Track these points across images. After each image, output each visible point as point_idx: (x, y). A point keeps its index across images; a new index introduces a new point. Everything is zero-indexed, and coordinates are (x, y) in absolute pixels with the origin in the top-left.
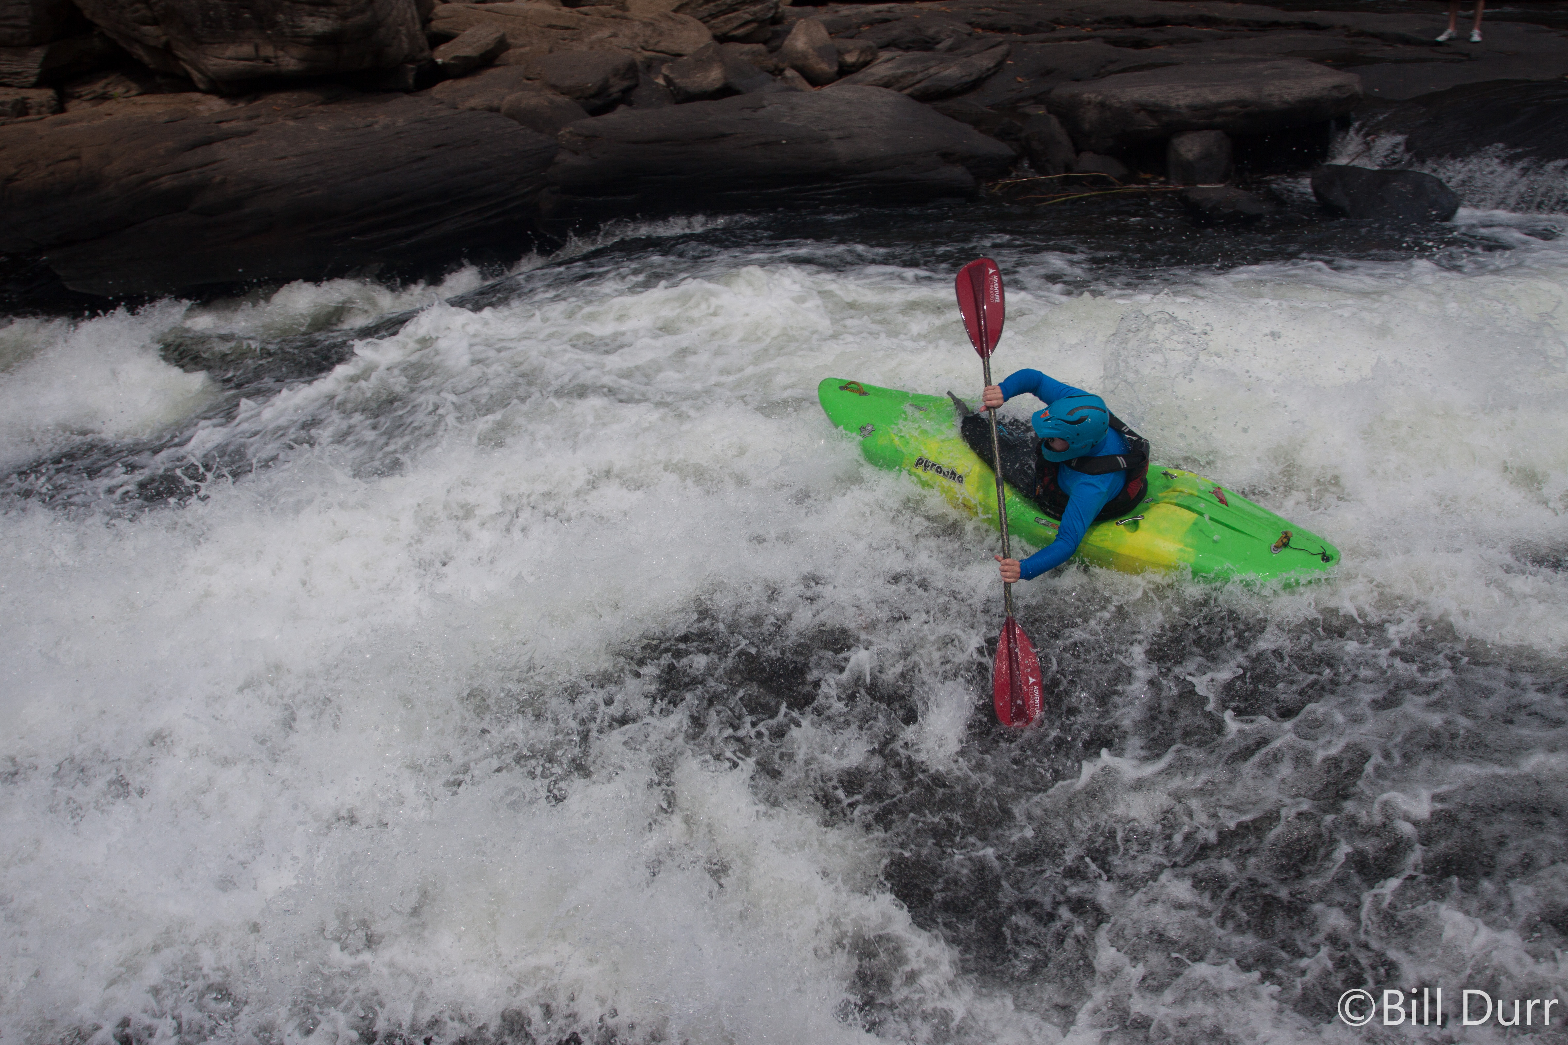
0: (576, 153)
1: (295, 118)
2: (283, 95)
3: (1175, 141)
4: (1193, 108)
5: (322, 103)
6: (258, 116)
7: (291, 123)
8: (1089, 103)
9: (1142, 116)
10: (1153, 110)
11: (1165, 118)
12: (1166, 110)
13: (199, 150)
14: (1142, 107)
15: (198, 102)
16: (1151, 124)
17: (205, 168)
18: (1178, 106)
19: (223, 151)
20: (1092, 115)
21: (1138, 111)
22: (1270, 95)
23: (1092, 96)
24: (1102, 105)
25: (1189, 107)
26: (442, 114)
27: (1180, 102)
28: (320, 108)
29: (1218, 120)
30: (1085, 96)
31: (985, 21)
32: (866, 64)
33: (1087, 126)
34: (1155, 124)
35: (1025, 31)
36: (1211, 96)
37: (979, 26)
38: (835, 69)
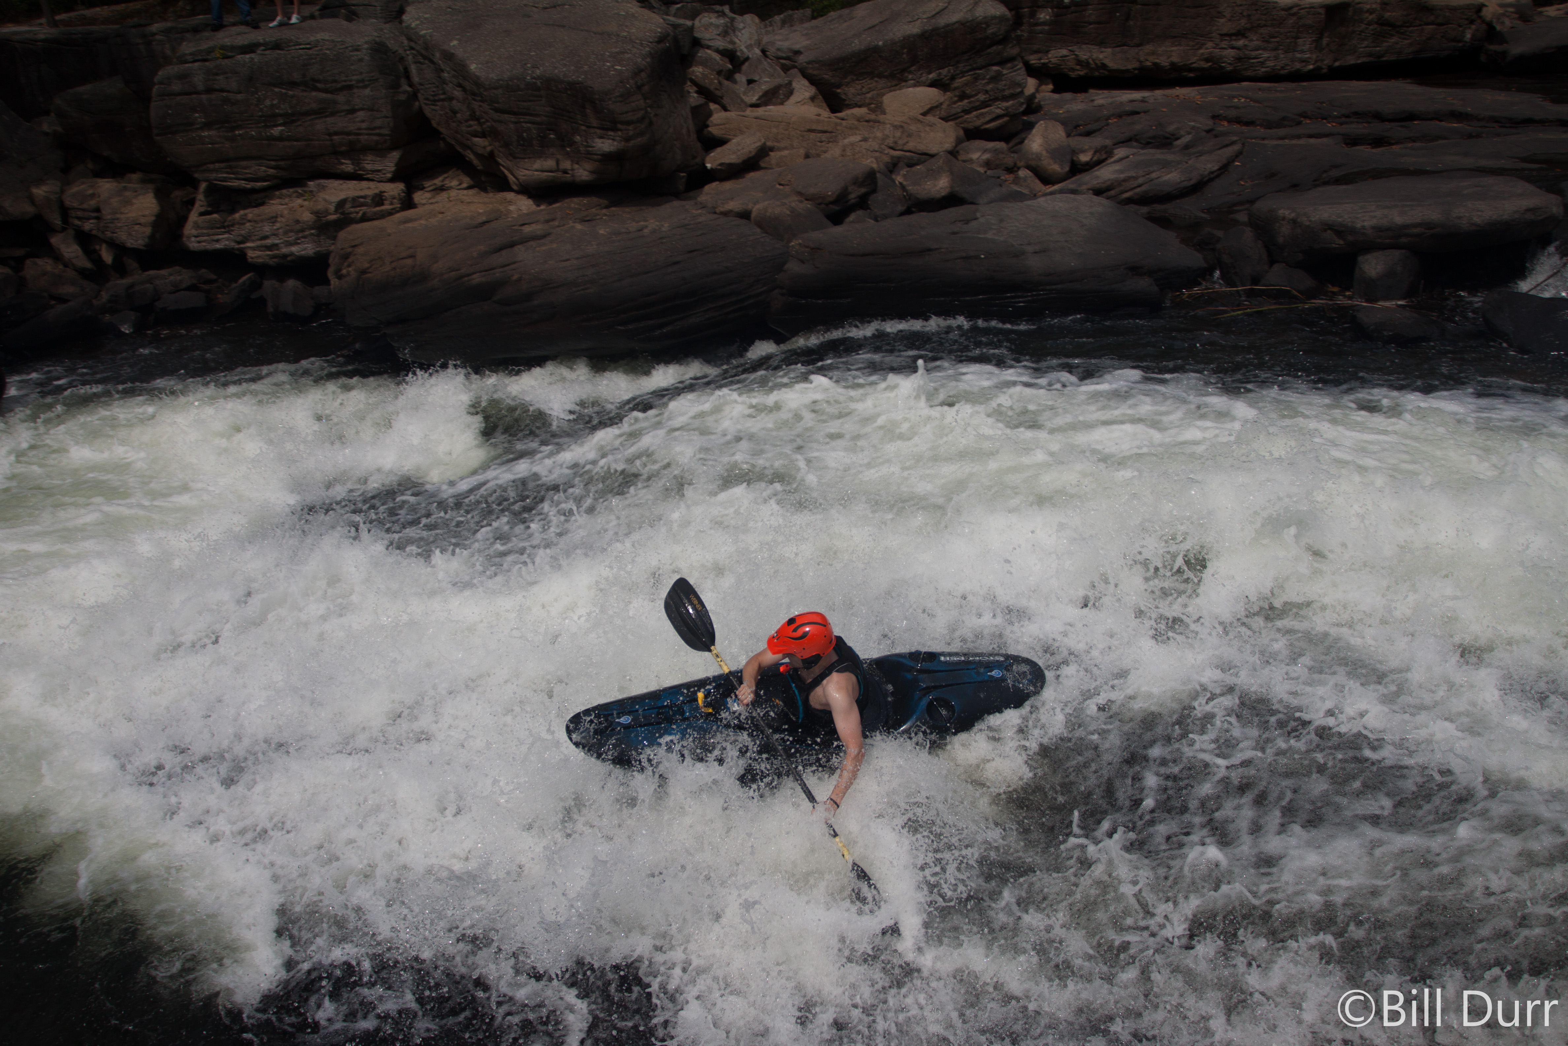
0: (803, 262)
1: (583, 221)
2: (575, 200)
3: (1361, 259)
4: (1378, 229)
5: (607, 207)
6: (553, 220)
7: (579, 226)
8: (1284, 219)
9: (1329, 234)
10: (1339, 230)
11: (1350, 238)
12: (1353, 231)
13: (504, 252)
14: (1329, 226)
15: (510, 202)
16: (1337, 243)
17: (506, 269)
18: (1363, 227)
19: (522, 253)
20: (1284, 231)
21: (1325, 230)
22: (1459, 217)
23: (1287, 212)
24: (1294, 222)
25: (1373, 228)
26: (701, 219)
27: (1366, 224)
28: (604, 211)
29: (1404, 240)
30: (1281, 212)
31: (1232, 113)
32: (1099, 162)
33: (1281, 240)
34: (1342, 242)
35: (1269, 125)
36: (1398, 218)
37: (1225, 118)
38: (1067, 169)
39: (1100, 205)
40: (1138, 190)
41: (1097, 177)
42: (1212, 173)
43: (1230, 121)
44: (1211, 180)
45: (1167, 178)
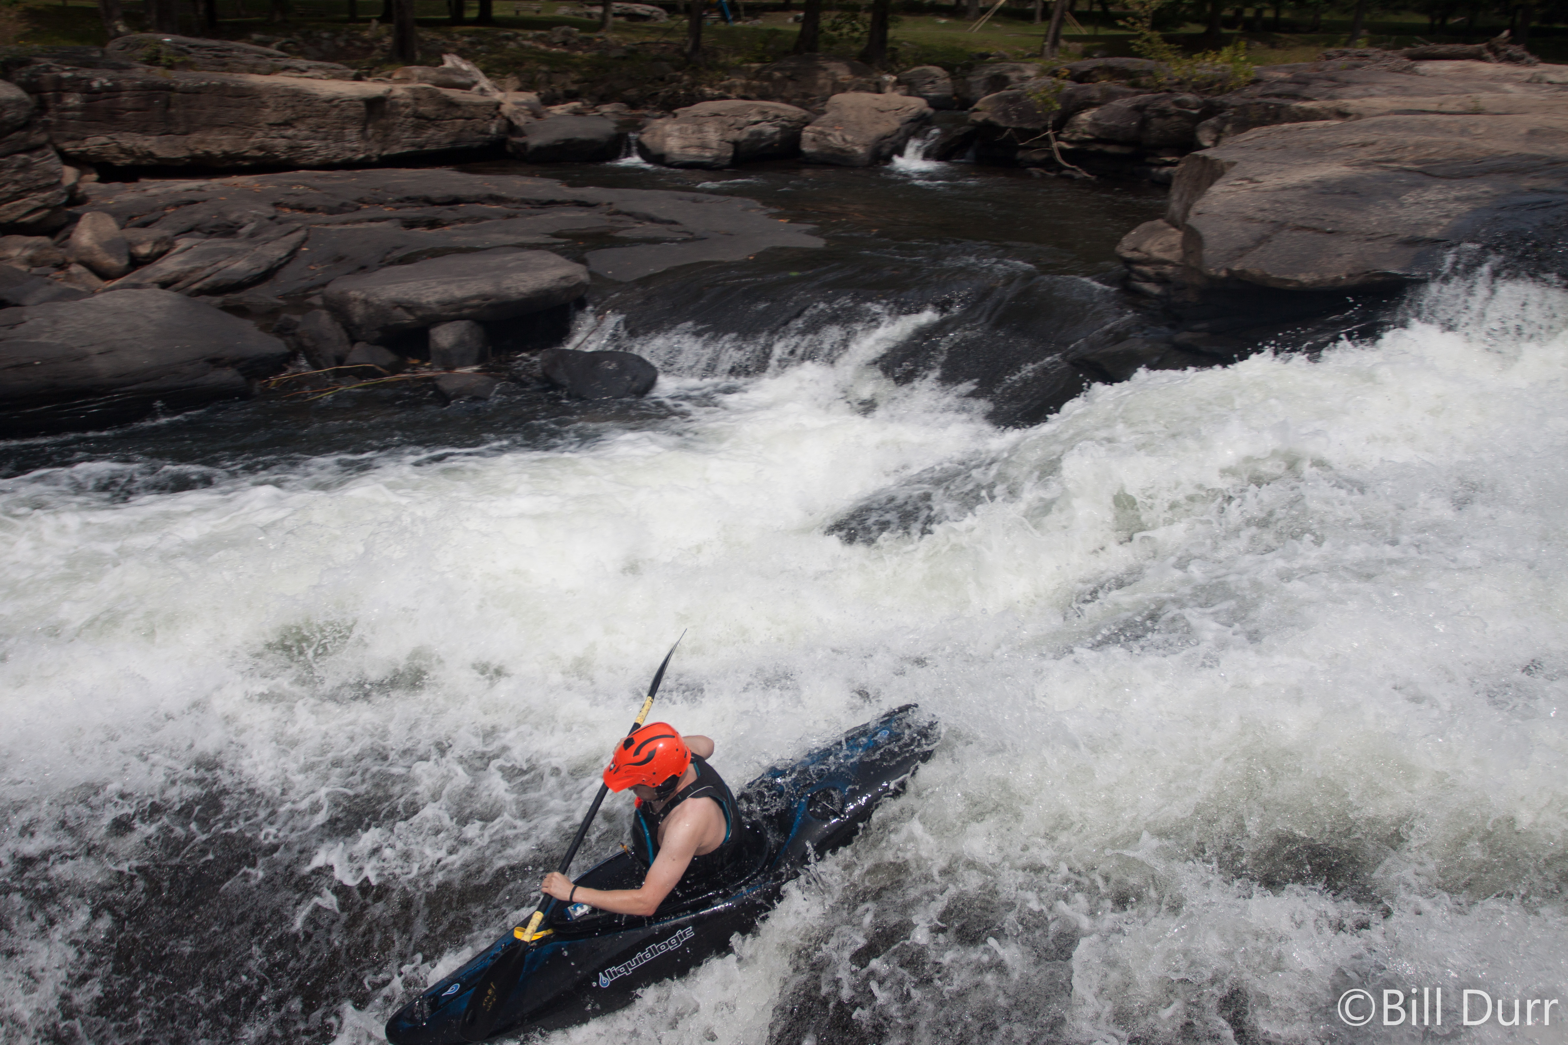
3: (433, 331)
4: (442, 303)
8: (355, 300)
9: (399, 312)
10: (410, 307)
11: (419, 313)
12: (420, 307)
14: (398, 304)
16: (408, 319)
18: (429, 303)
20: (358, 312)
21: (395, 308)
22: (508, 288)
23: (357, 294)
24: (366, 302)
25: (438, 302)
27: (431, 299)
29: (466, 312)
30: (353, 294)
31: (293, 201)
32: (161, 254)
33: (357, 320)
34: (412, 318)
35: (331, 211)
36: (457, 292)
37: (287, 206)
38: (125, 262)
39: (168, 297)
40: (207, 280)
41: (161, 270)
42: (281, 259)
43: (293, 208)
44: (281, 266)
45: (236, 266)
